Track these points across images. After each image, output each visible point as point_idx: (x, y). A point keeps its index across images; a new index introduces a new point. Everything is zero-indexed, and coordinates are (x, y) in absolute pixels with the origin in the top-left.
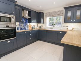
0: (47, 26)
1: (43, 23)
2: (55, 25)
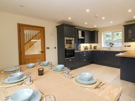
0: (103, 46)
1: (97, 43)
2: (113, 44)
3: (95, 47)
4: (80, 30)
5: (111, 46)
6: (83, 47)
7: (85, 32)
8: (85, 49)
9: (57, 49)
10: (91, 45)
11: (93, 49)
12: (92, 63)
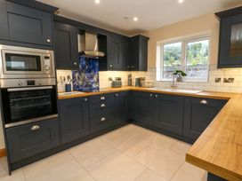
2: (184, 74)
3: (139, 81)
5: (179, 80)
7: (109, 39)
8: (114, 85)
10: (130, 76)
12: (130, 121)
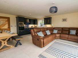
0: (39, 26)
1: (37, 24)
4: (28, 19)
6: (30, 26)
8: (32, 27)
9: (16, 27)
11: (35, 27)
